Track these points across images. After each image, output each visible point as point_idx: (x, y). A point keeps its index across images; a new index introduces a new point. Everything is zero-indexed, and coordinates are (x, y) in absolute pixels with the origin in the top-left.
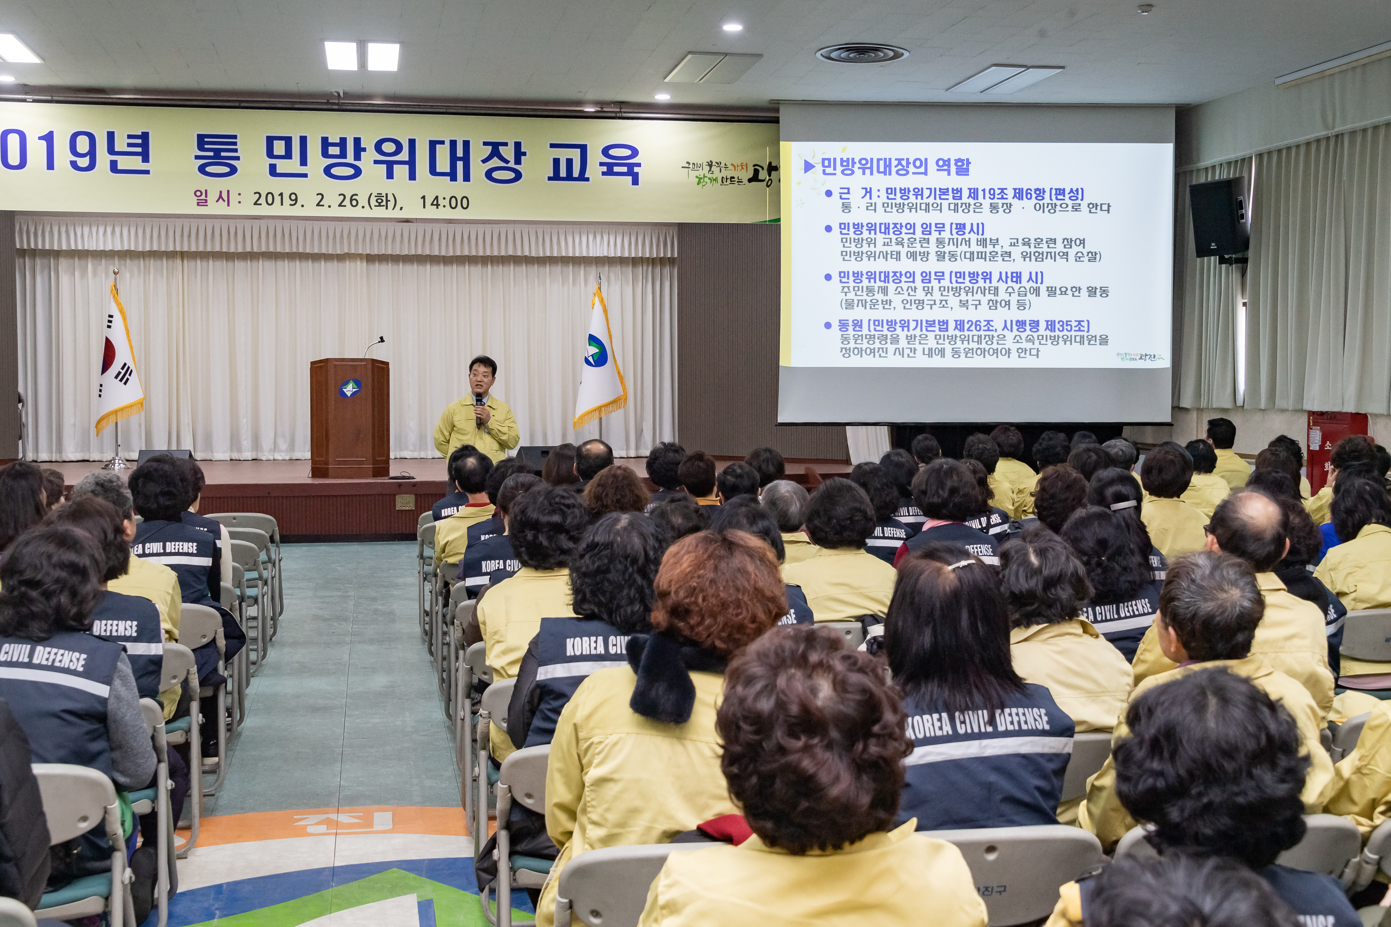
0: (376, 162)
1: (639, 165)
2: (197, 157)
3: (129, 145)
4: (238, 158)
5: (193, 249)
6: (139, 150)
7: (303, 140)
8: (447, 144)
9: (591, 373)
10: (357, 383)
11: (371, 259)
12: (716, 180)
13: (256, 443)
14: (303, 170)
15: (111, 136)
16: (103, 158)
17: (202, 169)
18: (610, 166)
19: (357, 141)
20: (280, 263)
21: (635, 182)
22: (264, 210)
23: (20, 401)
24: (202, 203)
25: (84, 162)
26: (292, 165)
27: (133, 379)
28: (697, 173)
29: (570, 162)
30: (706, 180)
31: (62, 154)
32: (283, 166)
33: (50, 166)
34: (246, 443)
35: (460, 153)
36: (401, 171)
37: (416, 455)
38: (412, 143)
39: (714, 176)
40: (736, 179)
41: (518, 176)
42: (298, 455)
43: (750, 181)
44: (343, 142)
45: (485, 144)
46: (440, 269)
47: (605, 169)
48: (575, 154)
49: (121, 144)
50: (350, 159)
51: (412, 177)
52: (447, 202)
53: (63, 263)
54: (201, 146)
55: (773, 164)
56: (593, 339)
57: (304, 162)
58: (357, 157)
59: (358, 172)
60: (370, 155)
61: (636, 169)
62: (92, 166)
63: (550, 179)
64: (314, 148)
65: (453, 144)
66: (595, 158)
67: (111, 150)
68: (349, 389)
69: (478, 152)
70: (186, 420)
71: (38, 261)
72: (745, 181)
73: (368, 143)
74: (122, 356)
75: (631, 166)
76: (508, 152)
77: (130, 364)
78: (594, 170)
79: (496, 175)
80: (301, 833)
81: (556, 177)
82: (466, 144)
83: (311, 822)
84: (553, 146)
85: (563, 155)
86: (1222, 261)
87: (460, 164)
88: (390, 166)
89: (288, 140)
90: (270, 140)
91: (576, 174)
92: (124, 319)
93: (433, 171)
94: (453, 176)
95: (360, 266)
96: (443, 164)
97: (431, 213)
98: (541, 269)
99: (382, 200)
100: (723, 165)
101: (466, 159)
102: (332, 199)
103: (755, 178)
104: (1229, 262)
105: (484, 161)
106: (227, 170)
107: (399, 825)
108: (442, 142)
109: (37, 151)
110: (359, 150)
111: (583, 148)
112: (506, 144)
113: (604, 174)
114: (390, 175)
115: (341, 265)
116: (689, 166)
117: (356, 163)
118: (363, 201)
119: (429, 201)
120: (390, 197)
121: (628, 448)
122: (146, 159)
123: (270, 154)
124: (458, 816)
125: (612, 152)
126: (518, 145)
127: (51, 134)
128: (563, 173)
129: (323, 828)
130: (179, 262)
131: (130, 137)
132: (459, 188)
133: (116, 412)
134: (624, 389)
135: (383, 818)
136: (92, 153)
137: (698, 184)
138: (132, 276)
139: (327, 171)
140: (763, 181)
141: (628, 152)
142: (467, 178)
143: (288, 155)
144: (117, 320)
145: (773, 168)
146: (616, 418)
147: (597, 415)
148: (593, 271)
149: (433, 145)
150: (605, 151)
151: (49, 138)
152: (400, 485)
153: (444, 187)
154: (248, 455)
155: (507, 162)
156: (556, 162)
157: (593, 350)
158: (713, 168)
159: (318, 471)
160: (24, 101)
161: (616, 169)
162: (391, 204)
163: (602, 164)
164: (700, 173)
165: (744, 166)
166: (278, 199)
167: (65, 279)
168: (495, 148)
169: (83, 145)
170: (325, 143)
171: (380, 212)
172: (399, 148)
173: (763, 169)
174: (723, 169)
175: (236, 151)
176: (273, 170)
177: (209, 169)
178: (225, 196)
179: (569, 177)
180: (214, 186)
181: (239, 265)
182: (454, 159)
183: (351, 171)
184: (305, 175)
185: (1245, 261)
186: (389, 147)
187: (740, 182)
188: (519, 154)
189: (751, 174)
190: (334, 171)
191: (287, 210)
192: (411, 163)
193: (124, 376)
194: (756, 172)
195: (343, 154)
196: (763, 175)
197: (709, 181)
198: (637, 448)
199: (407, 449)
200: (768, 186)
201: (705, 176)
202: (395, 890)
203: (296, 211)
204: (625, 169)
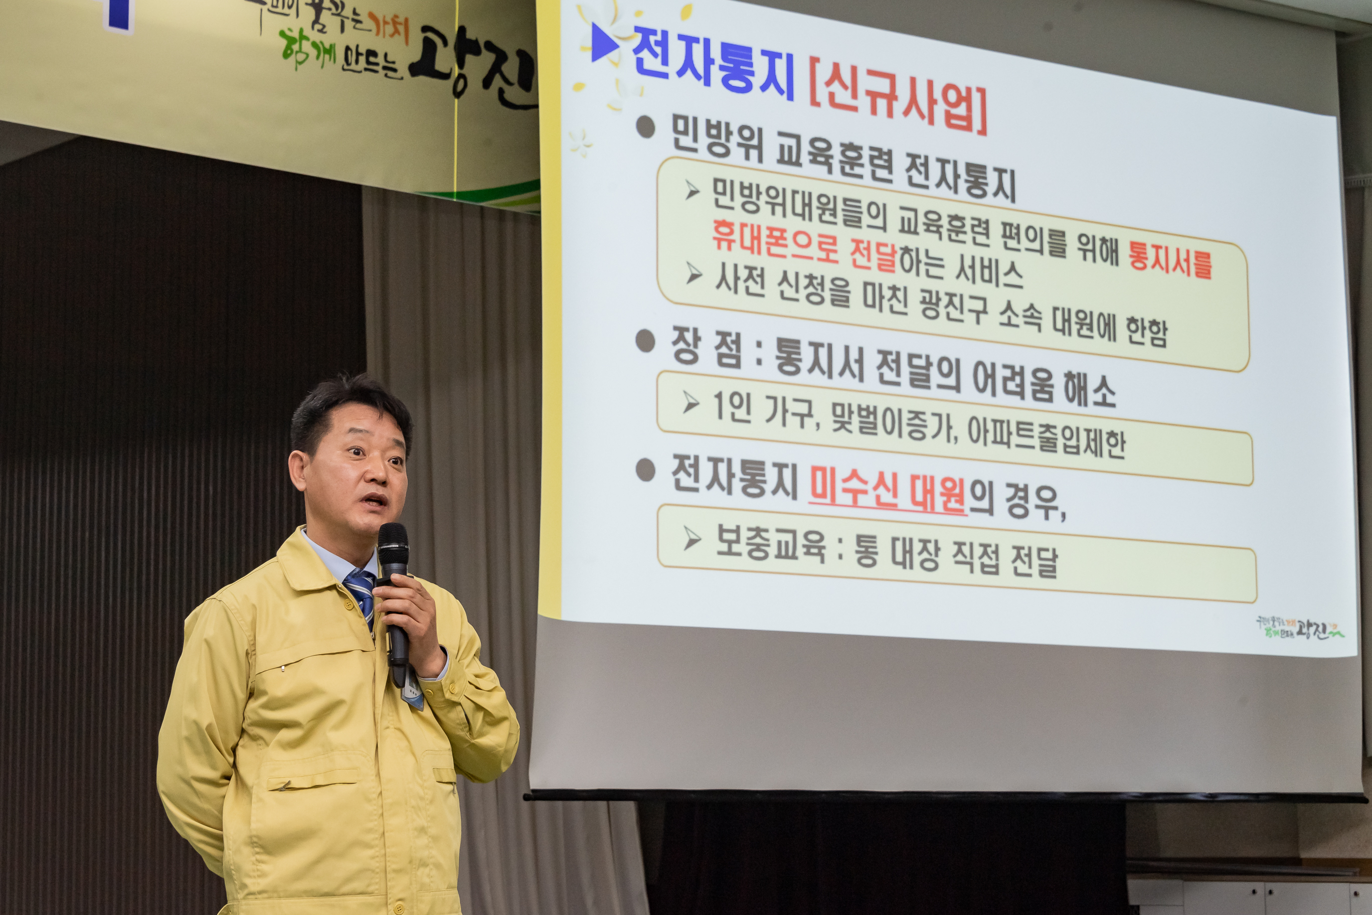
12: (330, 51)
28: (282, 23)
30: (307, 46)
39: (327, 40)
40: (380, 60)
43: (414, 69)
55: (470, 35)
72: (404, 69)
100: (348, 12)
103: (422, 67)
137: (286, 55)
140: (446, 76)
158: (325, 17)
164: (292, 23)
165: (399, 25)
173: (445, 43)
174: (349, 24)
187: (390, 68)
189: (415, 53)
194: (429, 48)
196: (445, 59)
197: (313, 52)
200: (458, 94)
201: (303, 37)
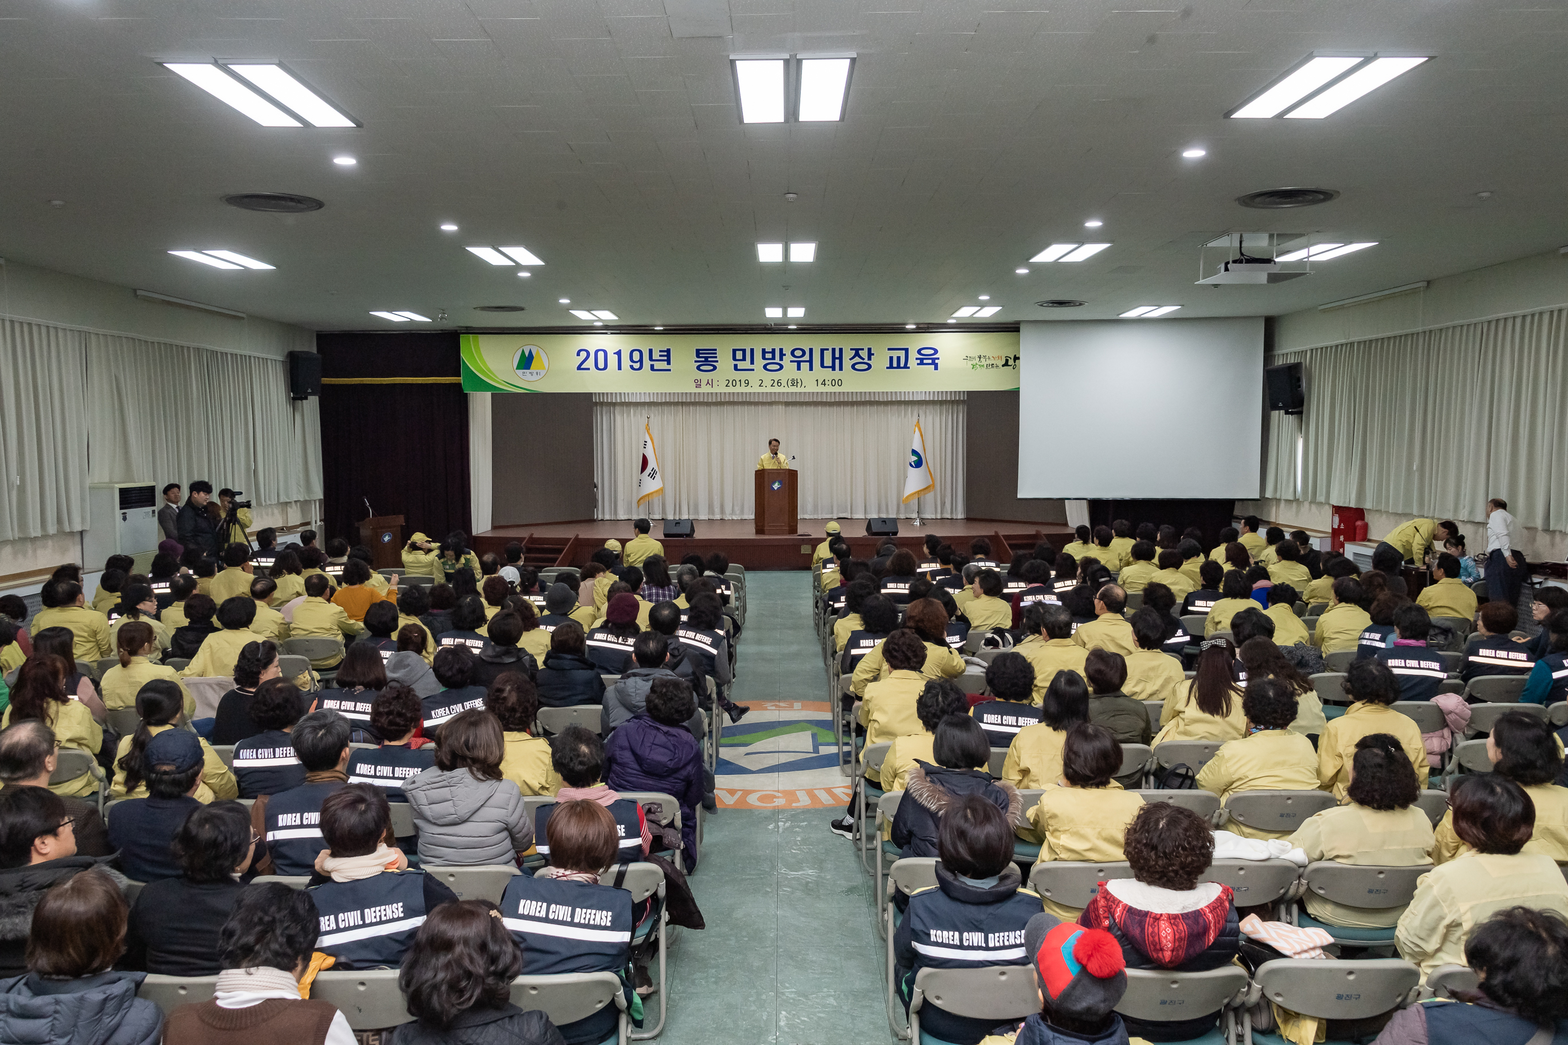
0: (791, 361)
1: (938, 359)
2: (696, 361)
3: (660, 356)
4: (717, 361)
5: (688, 400)
6: (666, 358)
7: (752, 350)
8: (830, 350)
9: (913, 472)
10: (780, 482)
11: (787, 404)
12: (983, 366)
13: (722, 511)
14: (752, 367)
15: (651, 351)
16: (647, 363)
17: (698, 368)
18: (922, 360)
19: (781, 350)
20: (736, 407)
21: (936, 368)
22: (731, 389)
23: (595, 487)
24: (698, 386)
25: (637, 366)
26: (746, 364)
27: (658, 476)
28: (972, 362)
29: (899, 358)
30: (977, 366)
31: (626, 362)
32: (741, 365)
33: (620, 368)
34: (717, 510)
35: (837, 355)
36: (805, 366)
37: (811, 517)
38: (811, 350)
39: (982, 364)
40: (995, 365)
41: (870, 367)
42: (746, 517)
43: (1003, 366)
44: (773, 351)
45: (851, 349)
46: (827, 409)
47: (919, 361)
48: (902, 354)
49: (656, 355)
50: (777, 360)
51: (811, 369)
52: (830, 383)
53: (618, 409)
54: (698, 356)
55: (1017, 356)
56: (914, 452)
57: (752, 362)
58: (781, 359)
59: (781, 367)
60: (788, 357)
61: (937, 361)
62: (641, 368)
63: (887, 368)
64: (758, 355)
65: (834, 350)
66: (913, 355)
67: (651, 359)
68: (776, 486)
69: (848, 354)
70: (684, 497)
71: (604, 409)
72: (1000, 366)
73: (787, 352)
74: (652, 464)
75: (934, 360)
76: (864, 354)
77: (656, 468)
78: (913, 362)
79: (857, 367)
80: (766, 709)
81: (891, 367)
82: (841, 350)
83: (769, 705)
84: (889, 349)
85: (895, 354)
86: (1287, 413)
87: (837, 361)
88: (799, 363)
89: (744, 351)
90: (734, 351)
91: (902, 364)
92: (653, 443)
93: (822, 366)
94: (833, 368)
95: (781, 408)
96: (828, 362)
97: (821, 389)
98: (886, 408)
99: (794, 383)
100: (987, 357)
101: (841, 358)
102: (767, 382)
103: (1006, 364)
104: (1292, 413)
105: (851, 359)
106: (712, 368)
107: (803, 708)
108: (828, 349)
109: (613, 359)
110: (782, 355)
111: (906, 350)
112: (863, 349)
113: (918, 364)
114: (799, 368)
115: (770, 408)
116: (967, 358)
117: (781, 362)
118: (784, 383)
119: (820, 382)
120: (799, 381)
121: (936, 513)
122: (669, 363)
123: (734, 359)
124: (828, 705)
125: (923, 352)
126: (869, 350)
127: (620, 350)
128: (895, 364)
129: (774, 708)
130: (680, 407)
131: (661, 351)
132: (837, 374)
133: (648, 495)
134: (933, 480)
135: (797, 705)
136: (641, 361)
137: (973, 368)
138: (655, 416)
139: (765, 367)
140: (1011, 366)
141: (932, 352)
142: (841, 369)
143: (744, 359)
144: (649, 443)
145: (1016, 358)
146: (929, 497)
147: (916, 496)
148: (916, 408)
149: (822, 351)
150: (919, 352)
151: (619, 353)
152: (803, 539)
153: (828, 374)
154: (718, 517)
155: (863, 359)
156: (891, 358)
157: (915, 458)
158: (982, 359)
159: (759, 531)
160: (606, 333)
161: (925, 361)
162: (799, 385)
163: (917, 359)
164: (974, 362)
165: (999, 358)
166: (738, 383)
167: (618, 418)
168: (857, 352)
169: (636, 356)
170: (764, 352)
171: (794, 389)
172: (804, 353)
173: (1011, 359)
174: (987, 360)
175: (716, 357)
176: (736, 368)
177: (702, 368)
178: (710, 382)
179: (899, 367)
180: (704, 377)
181: (714, 408)
182: (834, 358)
183: (778, 367)
184: (753, 370)
185: (1300, 413)
186: (798, 353)
187: (997, 366)
188: (870, 354)
189: (1003, 362)
190: (768, 367)
191: (743, 389)
192: (811, 361)
193: (652, 475)
194: (1007, 361)
195: (773, 358)
196: (1011, 362)
197: (979, 367)
198: (942, 513)
199: (807, 513)
200: (1014, 369)
201: (976, 364)
202: (803, 730)
203: (748, 390)
204: (930, 361)
